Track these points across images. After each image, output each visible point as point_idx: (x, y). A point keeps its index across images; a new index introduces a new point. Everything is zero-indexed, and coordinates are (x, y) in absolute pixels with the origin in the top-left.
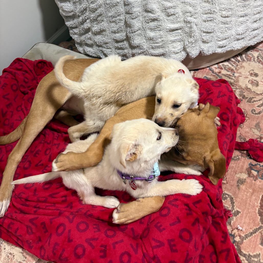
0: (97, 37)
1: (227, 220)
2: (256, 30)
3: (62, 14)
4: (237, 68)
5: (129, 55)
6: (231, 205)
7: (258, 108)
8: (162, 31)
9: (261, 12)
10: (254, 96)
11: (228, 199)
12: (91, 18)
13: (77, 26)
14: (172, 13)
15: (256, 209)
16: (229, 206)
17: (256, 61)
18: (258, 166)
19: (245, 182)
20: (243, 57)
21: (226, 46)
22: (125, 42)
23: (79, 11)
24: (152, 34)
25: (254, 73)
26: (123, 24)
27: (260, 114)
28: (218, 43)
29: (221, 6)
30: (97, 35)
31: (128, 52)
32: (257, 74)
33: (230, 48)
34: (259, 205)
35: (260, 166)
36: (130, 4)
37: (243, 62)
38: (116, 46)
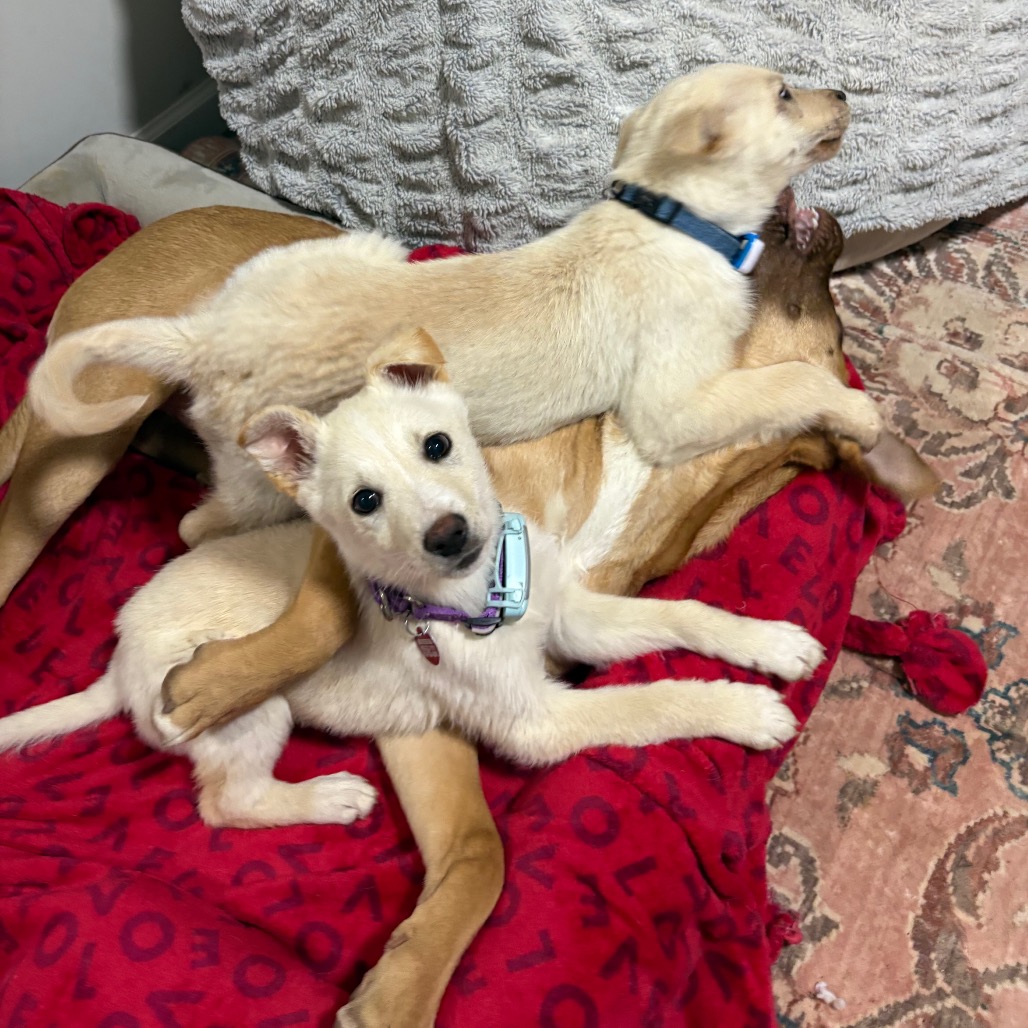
0: (326, 129)
1: (774, 955)
2: (988, 154)
3: (191, 25)
4: (899, 306)
5: (450, 215)
6: (802, 889)
7: (965, 480)
8: (589, 129)
9: (1010, 83)
10: (956, 427)
11: (795, 861)
12: (305, 52)
13: (247, 78)
14: (638, 58)
15: (904, 918)
16: (790, 895)
17: (979, 281)
18: (937, 731)
19: (873, 794)
20: (928, 261)
21: (854, 210)
22: (438, 162)
23: (257, 17)
24: (546, 139)
25: (966, 330)
26: (433, 87)
27: (972, 508)
28: (821, 199)
29: (846, 46)
30: (328, 120)
31: (448, 204)
32: (978, 336)
33: (871, 219)
34: (922, 901)
35: (946, 732)
36: (464, 5)
37: (927, 284)
38: (401, 172)
